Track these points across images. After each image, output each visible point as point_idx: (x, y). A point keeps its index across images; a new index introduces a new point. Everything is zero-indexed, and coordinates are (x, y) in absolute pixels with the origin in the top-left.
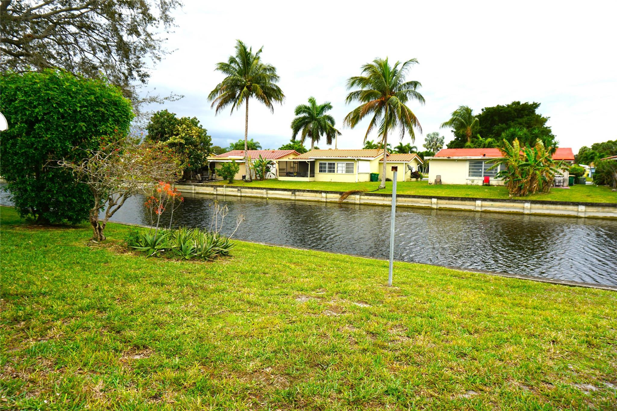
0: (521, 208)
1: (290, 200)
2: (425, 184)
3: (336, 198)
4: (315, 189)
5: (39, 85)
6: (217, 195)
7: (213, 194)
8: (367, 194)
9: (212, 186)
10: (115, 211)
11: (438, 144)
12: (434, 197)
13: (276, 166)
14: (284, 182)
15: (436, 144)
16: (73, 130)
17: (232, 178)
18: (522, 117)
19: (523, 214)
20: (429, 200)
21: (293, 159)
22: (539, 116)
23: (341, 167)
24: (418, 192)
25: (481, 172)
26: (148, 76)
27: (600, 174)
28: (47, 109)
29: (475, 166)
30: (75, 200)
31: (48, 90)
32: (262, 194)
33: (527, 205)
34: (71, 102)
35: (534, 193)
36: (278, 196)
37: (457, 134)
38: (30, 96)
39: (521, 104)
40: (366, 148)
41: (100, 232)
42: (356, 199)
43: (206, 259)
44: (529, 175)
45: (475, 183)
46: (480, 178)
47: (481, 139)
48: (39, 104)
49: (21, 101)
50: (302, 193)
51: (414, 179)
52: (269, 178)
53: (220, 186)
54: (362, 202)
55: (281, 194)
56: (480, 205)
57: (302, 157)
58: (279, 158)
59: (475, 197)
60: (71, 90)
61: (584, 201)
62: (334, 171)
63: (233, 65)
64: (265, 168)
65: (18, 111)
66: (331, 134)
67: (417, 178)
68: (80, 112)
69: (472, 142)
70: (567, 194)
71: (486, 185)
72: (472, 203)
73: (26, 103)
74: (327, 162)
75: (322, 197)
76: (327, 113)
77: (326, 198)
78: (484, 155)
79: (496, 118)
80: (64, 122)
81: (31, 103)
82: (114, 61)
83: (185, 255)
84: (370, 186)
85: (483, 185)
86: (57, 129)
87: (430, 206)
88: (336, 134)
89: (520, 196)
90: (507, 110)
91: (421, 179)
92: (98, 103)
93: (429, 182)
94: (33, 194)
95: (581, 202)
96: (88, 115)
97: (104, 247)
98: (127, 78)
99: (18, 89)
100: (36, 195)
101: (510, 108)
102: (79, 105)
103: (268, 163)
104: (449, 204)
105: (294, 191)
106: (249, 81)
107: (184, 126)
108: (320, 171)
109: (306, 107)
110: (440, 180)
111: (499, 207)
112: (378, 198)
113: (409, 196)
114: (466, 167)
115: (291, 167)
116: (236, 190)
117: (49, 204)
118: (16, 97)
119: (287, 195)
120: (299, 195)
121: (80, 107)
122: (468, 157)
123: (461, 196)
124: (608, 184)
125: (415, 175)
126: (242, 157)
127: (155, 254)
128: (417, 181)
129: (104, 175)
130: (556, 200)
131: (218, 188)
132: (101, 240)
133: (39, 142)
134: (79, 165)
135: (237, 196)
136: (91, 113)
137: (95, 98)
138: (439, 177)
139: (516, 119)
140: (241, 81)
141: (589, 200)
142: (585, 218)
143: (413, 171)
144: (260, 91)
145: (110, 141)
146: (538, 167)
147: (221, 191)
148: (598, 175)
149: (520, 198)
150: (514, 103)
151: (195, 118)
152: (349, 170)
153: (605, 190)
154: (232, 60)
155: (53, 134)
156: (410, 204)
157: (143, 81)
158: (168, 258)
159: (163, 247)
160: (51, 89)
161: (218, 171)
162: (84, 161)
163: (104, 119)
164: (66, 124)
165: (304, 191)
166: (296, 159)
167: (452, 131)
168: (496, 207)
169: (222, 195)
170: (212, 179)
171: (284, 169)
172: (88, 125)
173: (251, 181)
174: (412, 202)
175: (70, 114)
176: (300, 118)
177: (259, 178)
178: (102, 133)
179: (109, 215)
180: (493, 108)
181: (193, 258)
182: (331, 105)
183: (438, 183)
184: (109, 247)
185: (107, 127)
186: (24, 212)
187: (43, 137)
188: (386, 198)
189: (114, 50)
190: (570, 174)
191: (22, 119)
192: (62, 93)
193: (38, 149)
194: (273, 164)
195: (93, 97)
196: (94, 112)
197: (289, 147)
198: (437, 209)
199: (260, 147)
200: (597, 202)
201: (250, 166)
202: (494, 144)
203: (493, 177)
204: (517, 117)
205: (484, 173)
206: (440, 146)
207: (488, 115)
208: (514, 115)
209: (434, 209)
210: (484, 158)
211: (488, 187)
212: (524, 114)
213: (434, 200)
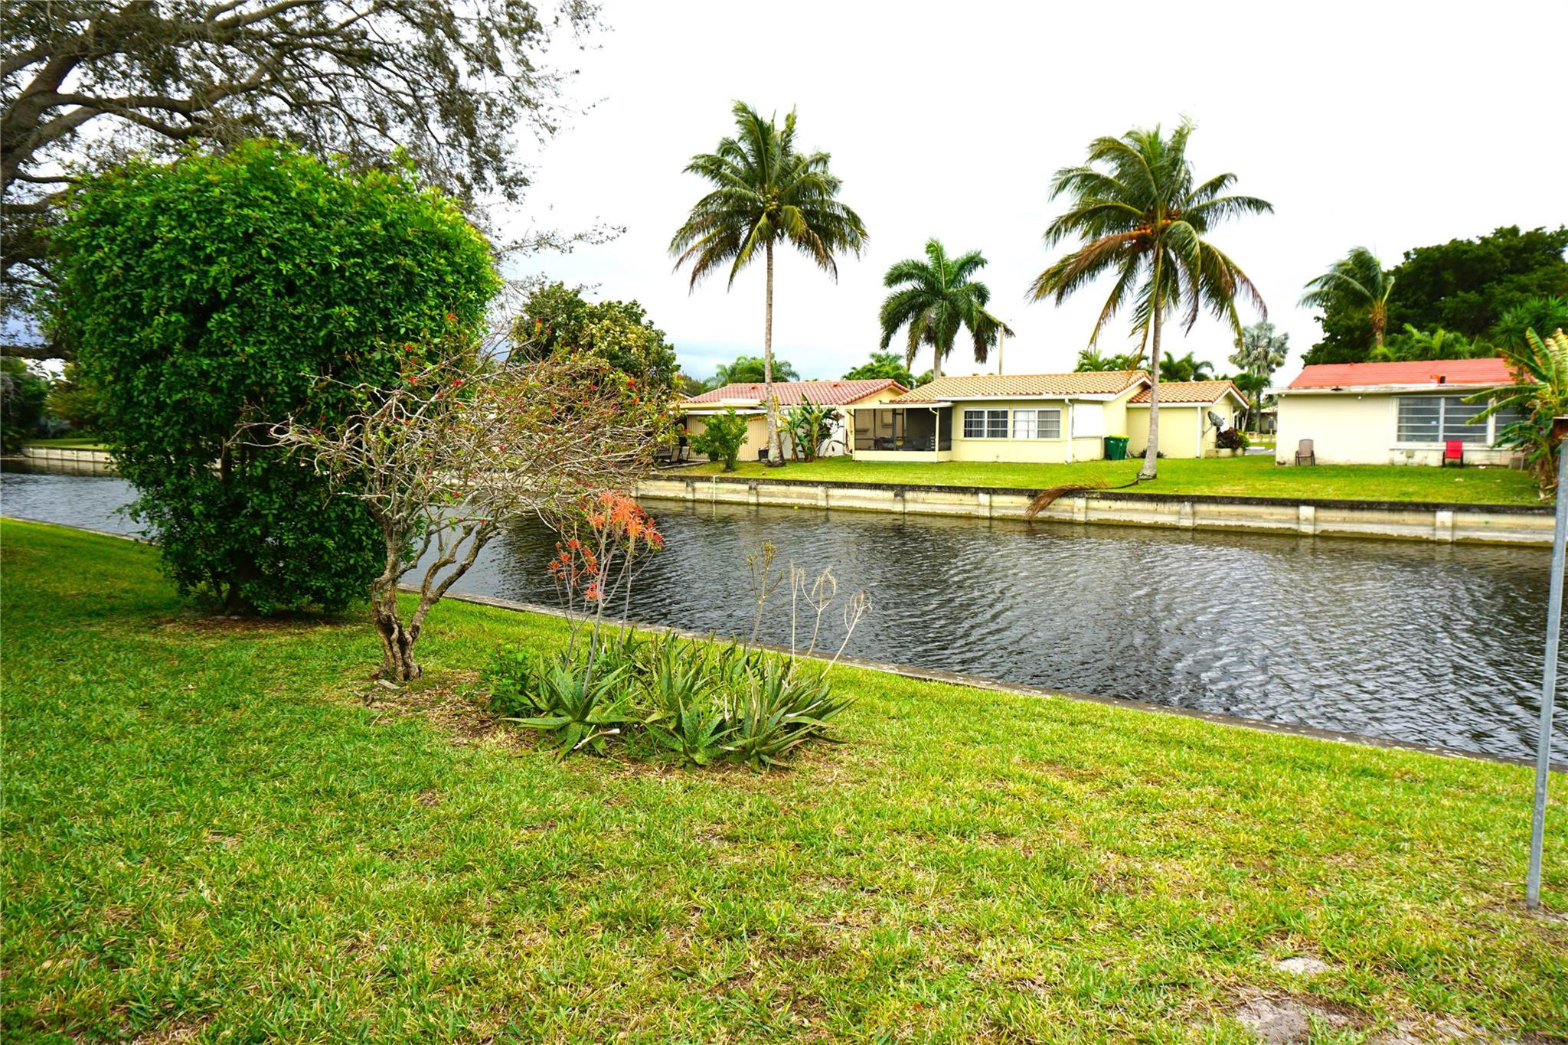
1: (889, 513)
2: (1267, 466)
3: (1019, 506)
4: (957, 483)
5: (217, 191)
6: (694, 501)
7: (684, 500)
8: (1106, 496)
9: (681, 479)
10: (450, 582)
11: (1271, 355)
12: (1307, 503)
13: (847, 422)
14: (869, 465)
15: (1267, 353)
16: (319, 329)
17: (732, 456)
18: (1527, 269)
20: (1290, 511)
21: (892, 402)
23: (1023, 421)
25: (1436, 428)
26: (525, 182)
28: (244, 266)
29: (1416, 412)
30: (331, 544)
31: (247, 206)
32: (814, 497)
34: (313, 239)
36: (856, 504)
37: (1328, 326)
38: (193, 226)
39: (1522, 233)
40: (1081, 368)
41: (403, 653)
42: (1076, 509)
43: (762, 763)
45: (1418, 459)
46: (1434, 445)
47: (1416, 334)
48: (220, 252)
49: (166, 244)
50: (922, 495)
51: (1226, 452)
52: (830, 453)
53: (701, 479)
54: (1094, 517)
55: (865, 499)
56: (1449, 523)
57: (916, 399)
58: (851, 402)
59: (1429, 500)
60: (314, 204)
62: (1004, 434)
63: (729, 159)
64: (816, 428)
65: (161, 274)
66: (985, 332)
67: (1234, 449)
68: (341, 270)
69: (1391, 344)
71: (1452, 465)
72: (1426, 518)
73: (183, 250)
74: (986, 409)
75: (980, 505)
76: (975, 277)
77: (991, 507)
78: (1442, 380)
79: (1448, 276)
80: (295, 305)
81: (196, 247)
82: (434, 143)
83: (695, 751)
84: (1110, 473)
85: (1444, 465)
86: (274, 328)
87: (1294, 526)
88: (999, 334)
90: (1482, 253)
91: (1245, 450)
92: (393, 243)
93: (1278, 459)
94: (211, 527)
96: (365, 281)
97: (417, 708)
98: (469, 188)
99: (160, 207)
100: (221, 529)
101: (1490, 247)
102: (337, 249)
103: (826, 416)
104: (1352, 521)
105: (900, 490)
106: (774, 198)
107: (606, 322)
108: (968, 434)
109: (916, 266)
110: (1312, 454)
111: (1510, 529)
112: (1138, 505)
113: (1231, 500)
114: (1390, 412)
115: (885, 426)
116: (746, 487)
117: (255, 555)
118: (156, 232)
119: (883, 501)
120: (915, 501)
121: (342, 256)
122: (1397, 387)
125: (1228, 440)
126: (755, 402)
127: (589, 743)
128: (1234, 456)
129: (413, 468)
131: (698, 485)
132: (407, 677)
133: (221, 367)
134: (335, 438)
135: (748, 504)
136: (372, 275)
137: (385, 227)
138: (1305, 444)
139: (1508, 276)
140: (753, 201)
143: (1223, 429)
144: (802, 226)
145: (431, 356)
147: (705, 491)
150: (1501, 233)
151: (635, 303)
152: (1047, 429)
154: (728, 148)
155: (263, 343)
156: (1233, 523)
157: (511, 197)
158: (634, 761)
159: (614, 719)
160: (254, 204)
161: (695, 440)
162: (351, 424)
163: (411, 291)
164: (299, 310)
165: (928, 489)
166: (899, 402)
167: (1318, 318)
168: (1500, 530)
169: (710, 502)
170: (680, 461)
171: (865, 431)
172: (365, 313)
173: (783, 463)
174: (1239, 515)
175: (312, 278)
176: (902, 294)
177: (801, 455)
178: (406, 337)
179: (429, 595)
180: (1439, 248)
181: (720, 762)
182: (982, 256)
183: (1306, 461)
184: (434, 704)
185: (420, 315)
186: (187, 575)
187: (236, 354)
188: (1161, 507)
189: (434, 116)
191: (173, 299)
192: (289, 213)
193: (221, 390)
194: (837, 417)
195: (377, 224)
196: (383, 271)
197: (870, 373)
198: (1314, 536)
199: (794, 375)
201: (779, 423)
202: (1458, 347)
203: (1473, 440)
204: (1512, 272)
205: (1446, 429)
206: (1279, 359)
207: (1423, 267)
208: (1504, 265)
209: (1305, 536)
210: (1443, 387)
211: (1464, 470)
212: (1531, 263)
213: (1307, 512)
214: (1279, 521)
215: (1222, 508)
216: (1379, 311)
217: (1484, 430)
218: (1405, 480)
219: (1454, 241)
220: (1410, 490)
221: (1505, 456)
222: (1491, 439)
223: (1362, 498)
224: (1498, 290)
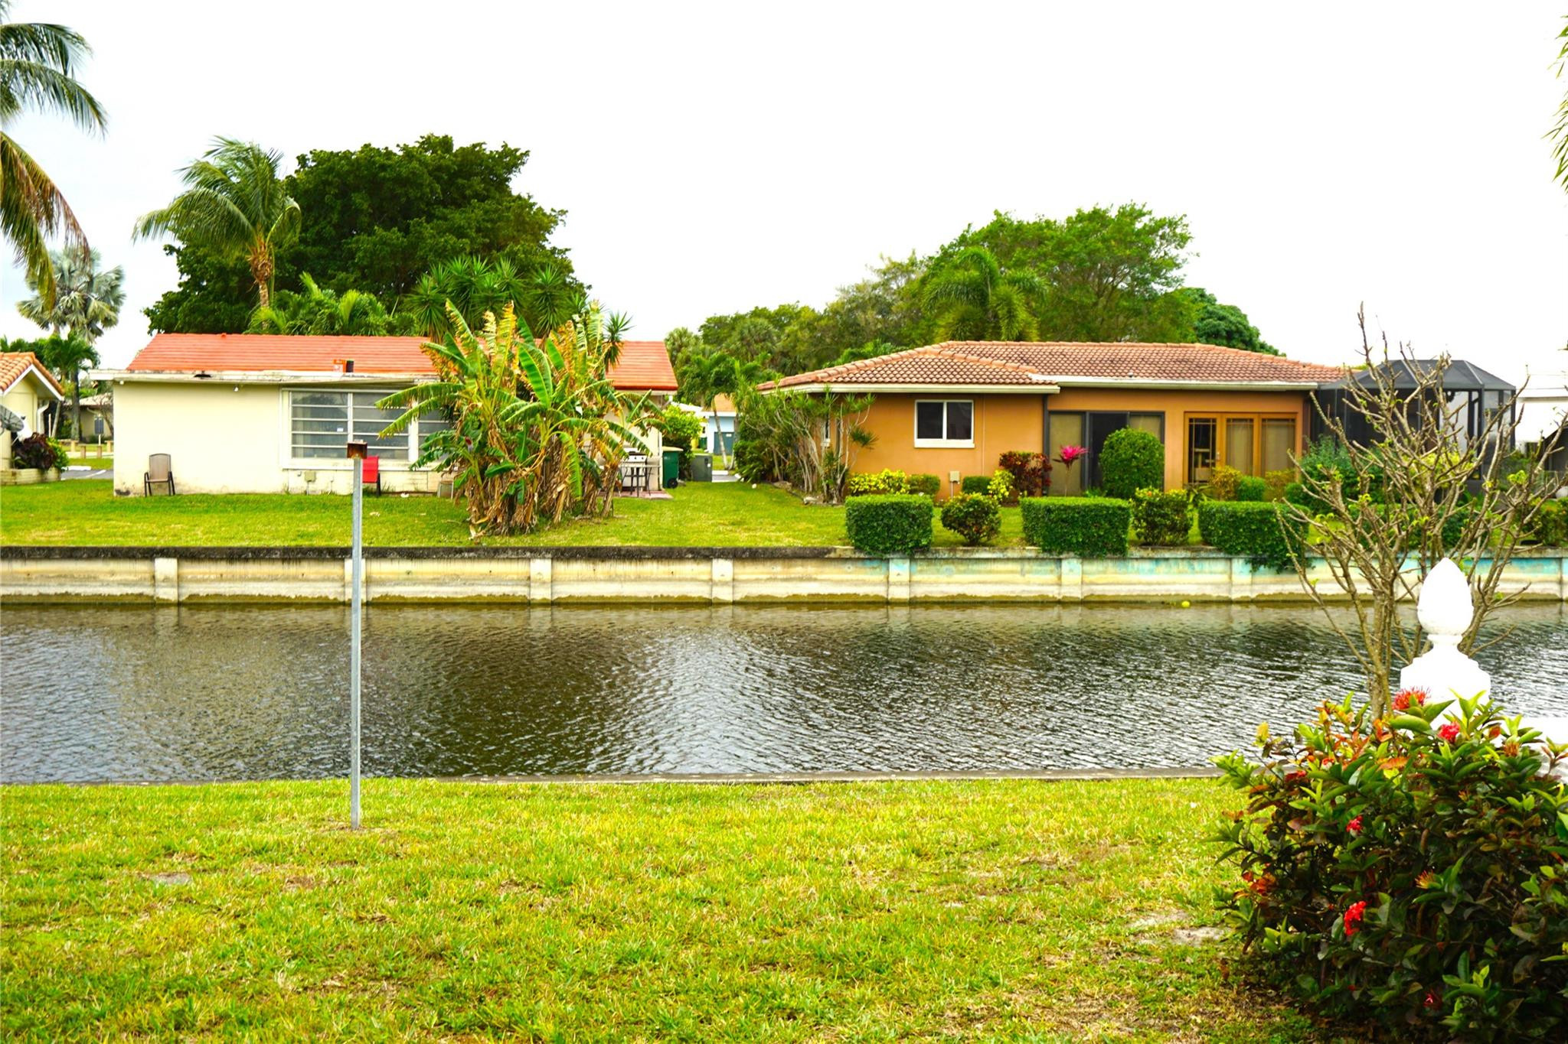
0: (517, 582)
2: (100, 496)
11: (94, 304)
12: (165, 553)
15: (86, 302)
18: (460, 201)
19: (527, 604)
20: (141, 567)
22: (523, 204)
24: (82, 530)
25: (344, 438)
27: (757, 442)
29: (315, 413)
33: (541, 567)
35: (558, 518)
37: (187, 262)
39: (455, 148)
44: (536, 450)
45: (321, 486)
46: (343, 463)
47: (316, 292)
51: (29, 474)
56: (361, 576)
59: (336, 543)
61: (727, 545)
67: (43, 470)
69: (282, 305)
70: (668, 518)
71: (367, 492)
72: (330, 569)
78: (349, 367)
79: (360, 200)
87: (148, 591)
89: (511, 532)
91: (60, 471)
93: (117, 485)
95: (719, 546)
101: (415, 164)
104: (233, 579)
110: (171, 477)
111: (438, 581)
113: (47, 553)
114: (279, 411)
122: (288, 376)
123: (278, 543)
124: (786, 478)
125: (30, 454)
130: (638, 543)
138: (160, 461)
139: (440, 211)
141: (743, 539)
142: (734, 603)
143: (24, 434)
146: (567, 419)
148: (751, 444)
149: (513, 542)
150: (428, 143)
153: (781, 502)
156: (52, 589)
167: (170, 249)
168: (424, 583)
180: (347, 155)
183: (161, 488)
190: (666, 442)
198: (179, 604)
200: (767, 544)
202: (372, 318)
203: (393, 456)
204: (444, 204)
206: (108, 312)
207: (325, 184)
208: (433, 192)
209: (166, 604)
210: (350, 378)
211: (381, 500)
212: (468, 192)
213: (166, 567)
214: (126, 584)
215: (32, 567)
216: (262, 254)
217: (405, 440)
218: (304, 515)
220: (311, 530)
221: (430, 479)
222: (414, 456)
223: (245, 544)
224: (428, 230)
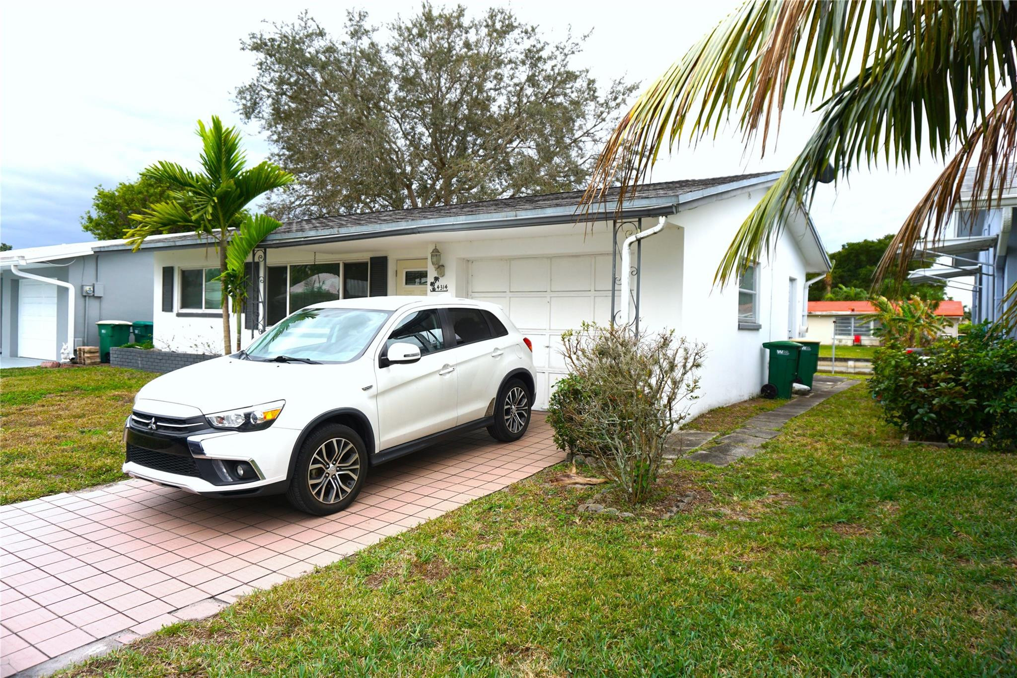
25: (850, 330)
29: (841, 322)
45: (843, 343)
46: (849, 337)
47: (844, 288)
56: (853, 366)
69: (834, 293)
71: (857, 345)
72: (844, 363)
78: (853, 310)
79: (863, 258)
85: (854, 345)
90: (876, 248)
101: (882, 245)
114: (831, 323)
122: (834, 313)
180: (858, 244)
203: (865, 335)
205: (855, 331)
207: (851, 253)
210: (854, 313)
211: (859, 347)
217: (869, 331)
218: (838, 350)
219: (865, 241)
220: (839, 354)
221: (875, 342)
222: (872, 335)
